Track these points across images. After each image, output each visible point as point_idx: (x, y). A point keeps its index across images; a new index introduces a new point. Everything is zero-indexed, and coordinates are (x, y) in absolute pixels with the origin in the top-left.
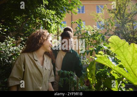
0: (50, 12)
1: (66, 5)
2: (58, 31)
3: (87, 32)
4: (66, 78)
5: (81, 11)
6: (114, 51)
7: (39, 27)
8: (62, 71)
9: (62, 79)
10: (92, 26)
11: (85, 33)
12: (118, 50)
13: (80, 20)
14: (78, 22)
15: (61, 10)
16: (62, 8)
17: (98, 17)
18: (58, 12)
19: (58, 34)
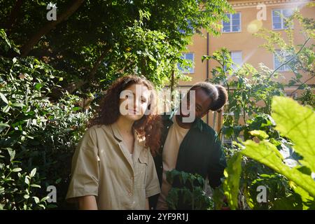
0: (153, 35)
1: (193, 15)
2: (173, 77)
3: (241, 81)
4: (186, 190)
5: (231, 28)
6: (286, 132)
7: (132, 68)
8: (177, 173)
9: (176, 190)
10: (256, 66)
11: (236, 83)
12: (293, 131)
13: (224, 51)
14: (218, 57)
15: (182, 27)
16: (184, 23)
17: (275, 39)
18: (173, 33)
19: (172, 84)
